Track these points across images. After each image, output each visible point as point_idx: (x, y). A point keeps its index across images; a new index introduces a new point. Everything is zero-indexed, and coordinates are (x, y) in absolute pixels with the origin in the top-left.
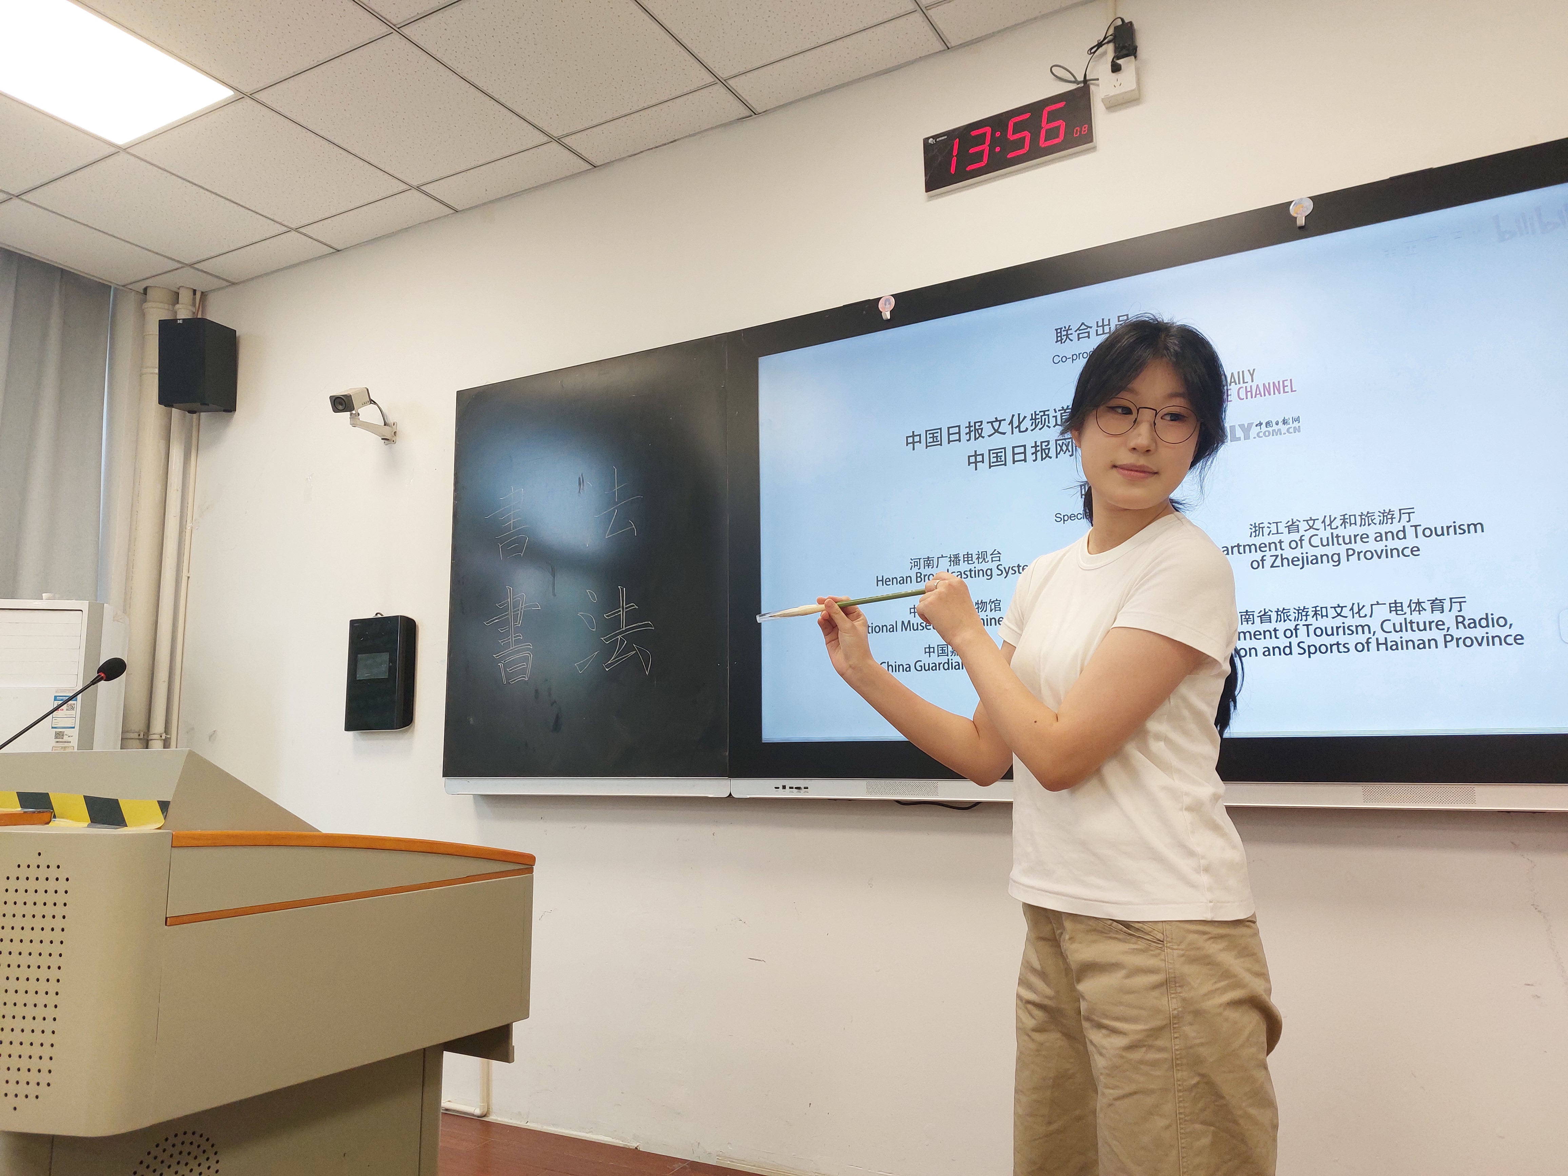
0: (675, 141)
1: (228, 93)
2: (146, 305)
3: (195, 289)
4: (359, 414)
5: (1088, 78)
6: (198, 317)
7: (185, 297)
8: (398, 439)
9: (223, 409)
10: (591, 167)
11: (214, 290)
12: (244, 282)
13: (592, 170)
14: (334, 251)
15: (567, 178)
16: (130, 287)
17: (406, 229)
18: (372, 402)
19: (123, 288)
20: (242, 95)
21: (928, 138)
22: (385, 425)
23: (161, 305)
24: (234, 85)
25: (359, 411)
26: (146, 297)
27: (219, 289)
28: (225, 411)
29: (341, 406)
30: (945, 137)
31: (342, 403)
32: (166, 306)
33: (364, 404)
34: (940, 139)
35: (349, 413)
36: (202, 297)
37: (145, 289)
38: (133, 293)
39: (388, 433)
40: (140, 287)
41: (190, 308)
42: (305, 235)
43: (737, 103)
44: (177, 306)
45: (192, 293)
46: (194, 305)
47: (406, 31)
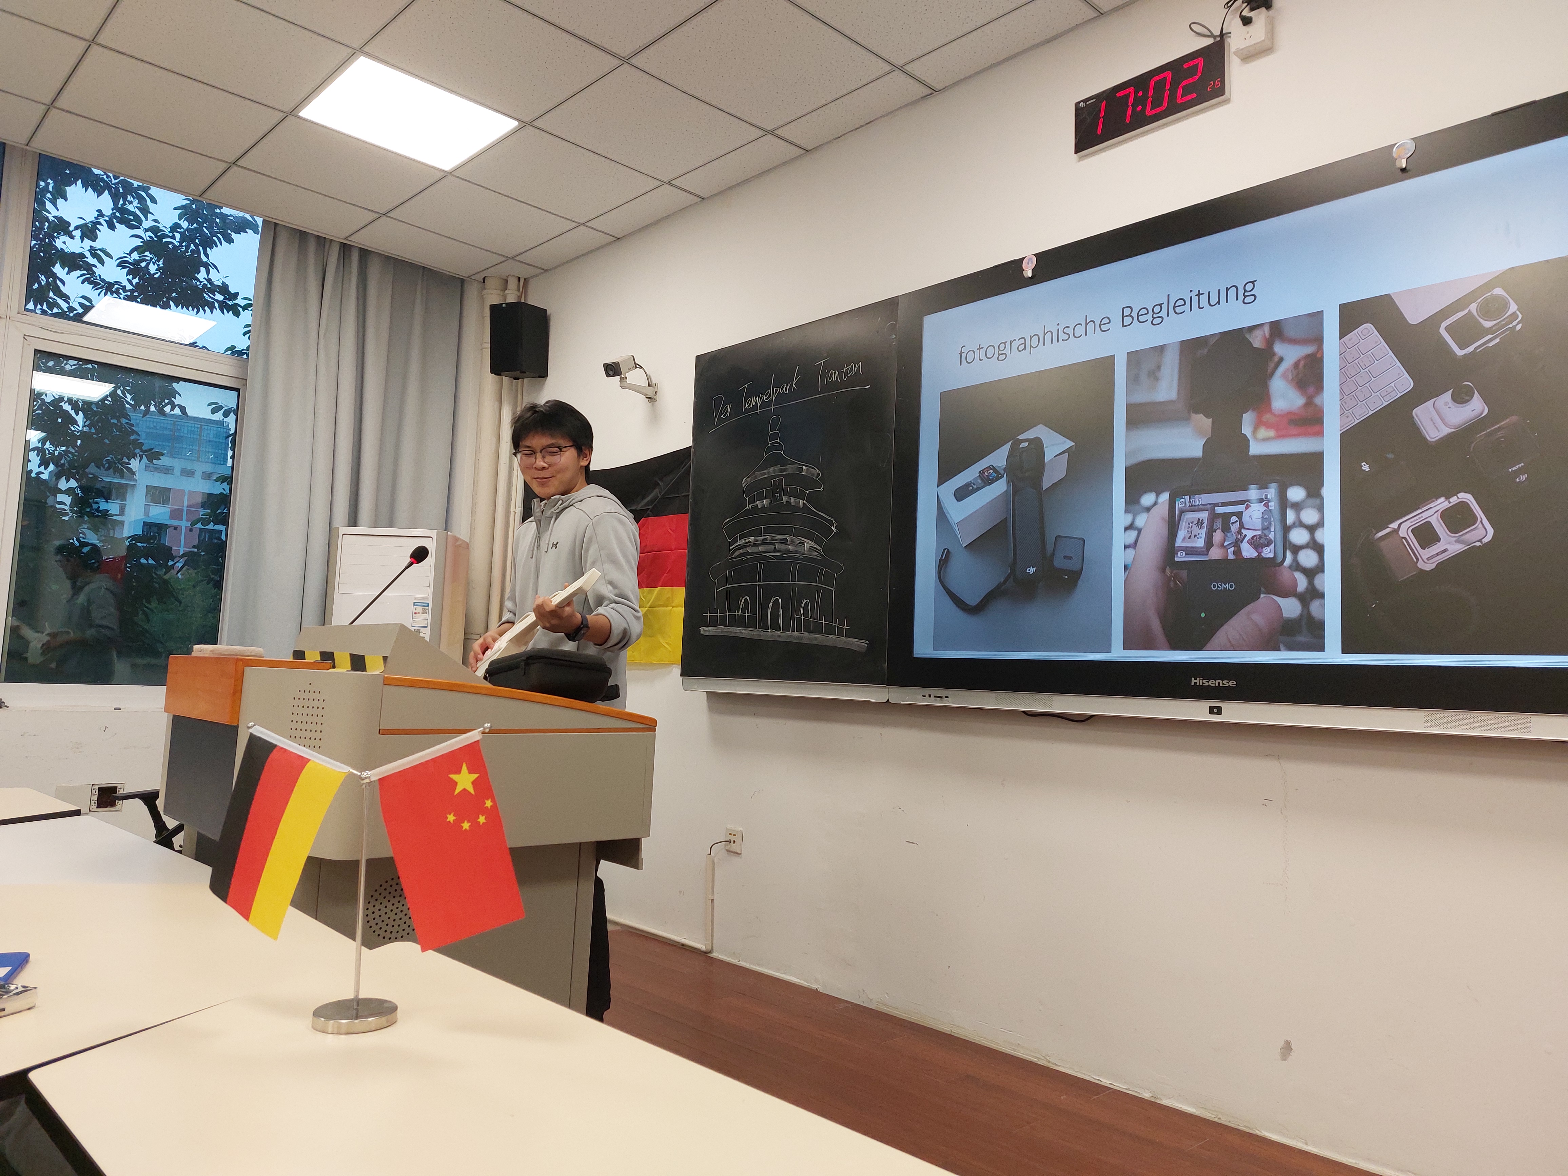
0: (871, 122)
1: (514, 124)
2: (485, 292)
3: (519, 276)
4: (626, 378)
5: (1224, 32)
6: (522, 301)
7: (512, 283)
8: (658, 397)
9: (537, 375)
10: (804, 151)
11: (532, 277)
12: (554, 268)
13: (807, 153)
14: (616, 239)
15: (785, 163)
16: (473, 277)
17: (668, 217)
18: (638, 366)
19: (468, 279)
20: (524, 124)
21: (1079, 102)
22: (649, 386)
23: (495, 291)
24: (517, 117)
25: (627, 375)
26: (485, 285)
27: (535, 276)
28: (539, 377)
29: (611, 372)
30: (1094, 100)
31: (612, 370)
32: (499, 292)
33: (630, 369)
34: (1090, 102)
35: (619, 377)
36: (524, 283)
37: (484, 279)
38: (476, 282)
39: (650, 391)
40: (480, 277)
41: (516, 292)
42: (591, 228)
43: (917, 85)
44: (506, 292)
45: (517, 280)
46: (519, 290)
47: (633, 61)
